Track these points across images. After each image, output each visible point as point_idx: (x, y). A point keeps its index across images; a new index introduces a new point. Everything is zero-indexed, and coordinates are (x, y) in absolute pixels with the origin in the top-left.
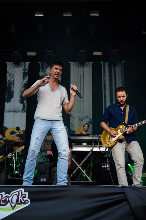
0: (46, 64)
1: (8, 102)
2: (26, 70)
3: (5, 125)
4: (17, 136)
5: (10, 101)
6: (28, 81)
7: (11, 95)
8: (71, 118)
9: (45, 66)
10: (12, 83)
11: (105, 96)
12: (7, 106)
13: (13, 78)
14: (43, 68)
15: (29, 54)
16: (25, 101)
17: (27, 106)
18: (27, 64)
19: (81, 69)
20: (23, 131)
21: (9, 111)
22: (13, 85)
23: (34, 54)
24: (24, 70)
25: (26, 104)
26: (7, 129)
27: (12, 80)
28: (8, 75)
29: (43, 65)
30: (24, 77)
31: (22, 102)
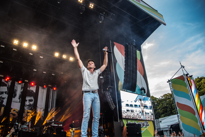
1: (14, 98)
3: (12, 107)
4: (16, 112)
5: (15, 97)
6: (23, 91)
7: (15, 95)
8: (37, 108)
10: (16, 91)
11: (50, 101)
12: (13, 99)
13: (17, 88)
15: (26, 81)
18: (23, 84)
19: (43, 90)
20: (18, 110)
21: (14, 102)
23: (27, 81)
24: (22, 86)
25: (21, 100)
26: (12, 109)
27: (16, 89)
28: (15, 86)
29: (29, 86)
30: (21, 89)
31: (19, 99)
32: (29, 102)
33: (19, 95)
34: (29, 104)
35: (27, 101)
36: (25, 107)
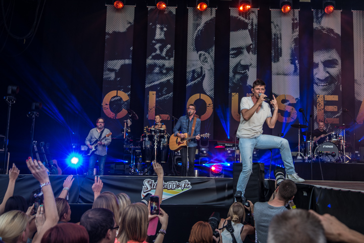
0: (321, 13)
1: (275, 62)
2: (296, 20)
3: (274, 91)
4: (290, 105)
5: (278, 60)
6: (299, 35)
7: (279, 53)
8: (355, 85)
9: (320, 15)
10: (279, 38)
12: (274, 65)
13: (280, 30)
14: (318, 18)
16: (297, 61)
17: (300, 67)
18: (297, 11)
20: (296, 99)
21: (278, 74)
22: (281, 39)
24: (293, 20)
25: (298, 65)
27: (278, 32)
28: (273, 26)
29: (317, 14)
30: (293, 29)
31: (293, 62)
32: (325, 70)
33: (290, 51)
34: (328, 75)
35: (317, 65)
36: (315, 86)
